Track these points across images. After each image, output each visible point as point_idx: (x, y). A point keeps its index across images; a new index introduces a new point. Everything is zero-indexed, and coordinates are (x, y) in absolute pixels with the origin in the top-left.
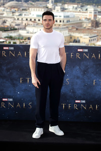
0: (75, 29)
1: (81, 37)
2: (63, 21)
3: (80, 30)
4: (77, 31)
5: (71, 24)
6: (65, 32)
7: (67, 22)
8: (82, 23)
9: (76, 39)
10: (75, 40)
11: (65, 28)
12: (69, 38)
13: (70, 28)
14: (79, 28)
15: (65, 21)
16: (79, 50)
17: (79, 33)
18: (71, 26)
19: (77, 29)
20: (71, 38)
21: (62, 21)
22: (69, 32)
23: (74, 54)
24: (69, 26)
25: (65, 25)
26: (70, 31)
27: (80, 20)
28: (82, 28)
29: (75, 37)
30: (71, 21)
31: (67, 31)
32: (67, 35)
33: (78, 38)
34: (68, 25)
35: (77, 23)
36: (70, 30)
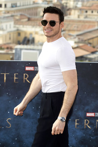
0: (26, 20)
1: (36, 33)
2: (5, 5)
3: (34, 20)
4: (30, 22)
5: (19, 10)
6: (8, 24)
7: (12, 7)
8: (37, 8)
9: (28, 36)
10: (25, 38)
11: (8, 17)
12: (16, 35)
13: (17, 18)
14: (33, 17)
15: (9, 5)
16: (27, 69)
17: (33, 26)
18: (19, 14)
19: (29, 19)
20: (19, 34)
21: (3, 6)
22: (15, 23)
23: (20, 76)
24: (16, 14)
25: (8, 12)
26: (17, 22)
27: (34, 3)
28: (38, 17)
29: (25, 33)
30: (18, 5)
31: (12, 23)
32: (13, 29)
33: (31, 34)
34: (14, 11)
35: (29, 9)
36: (17, 20)
